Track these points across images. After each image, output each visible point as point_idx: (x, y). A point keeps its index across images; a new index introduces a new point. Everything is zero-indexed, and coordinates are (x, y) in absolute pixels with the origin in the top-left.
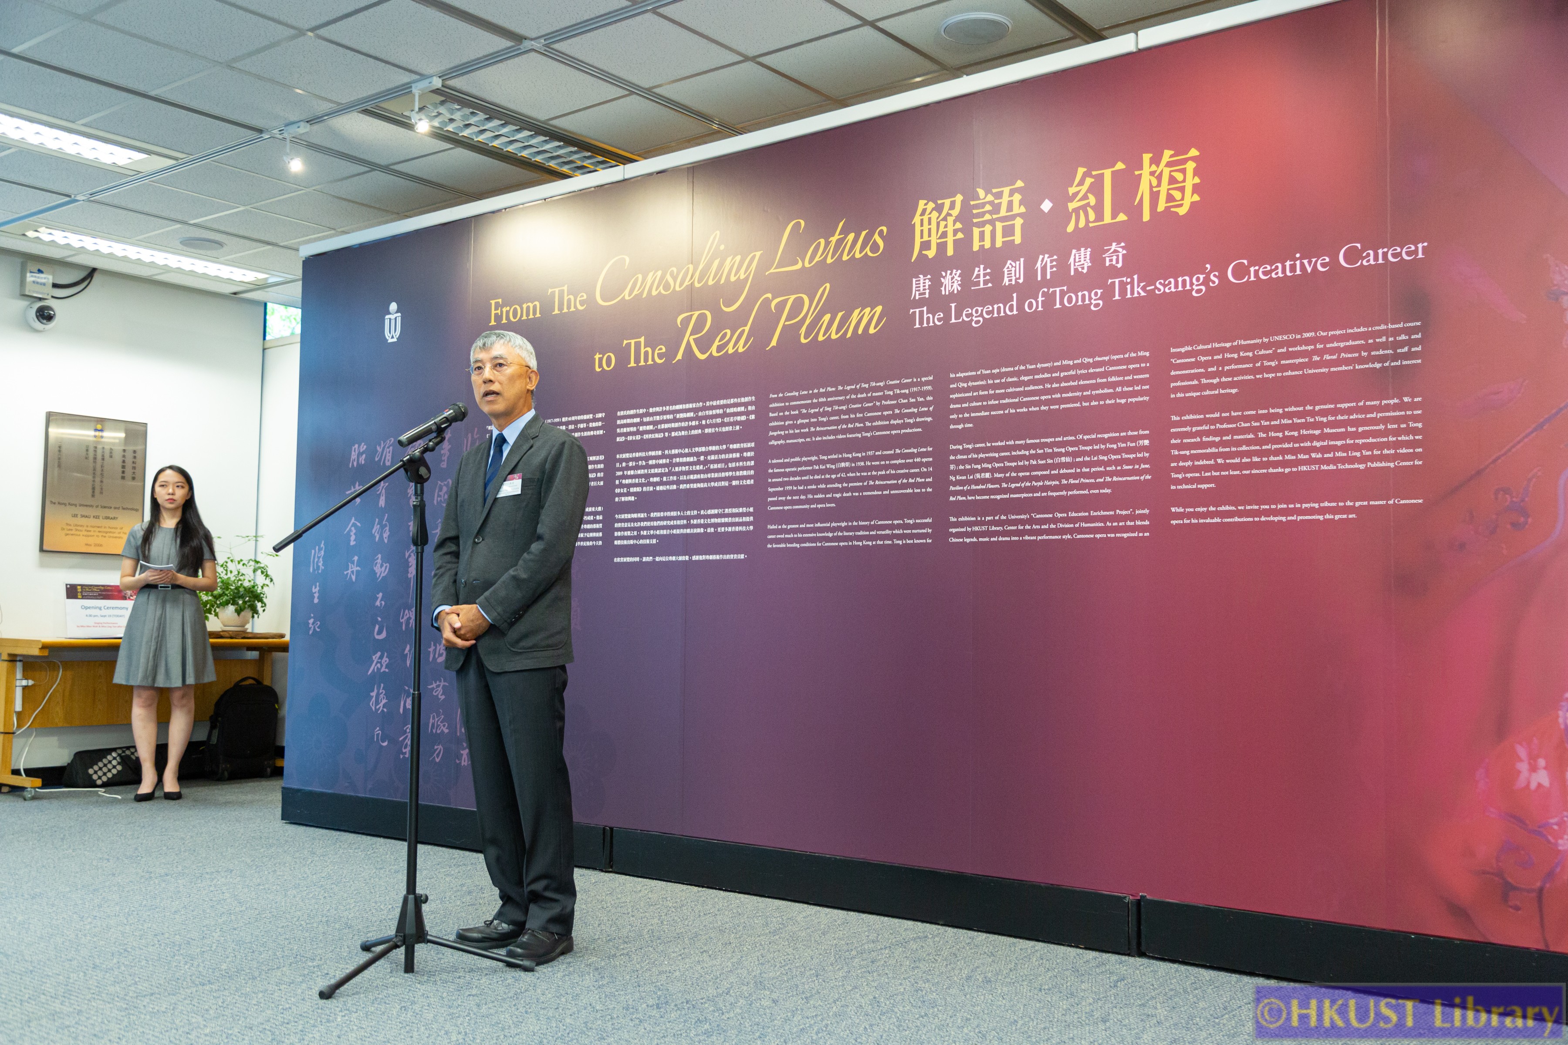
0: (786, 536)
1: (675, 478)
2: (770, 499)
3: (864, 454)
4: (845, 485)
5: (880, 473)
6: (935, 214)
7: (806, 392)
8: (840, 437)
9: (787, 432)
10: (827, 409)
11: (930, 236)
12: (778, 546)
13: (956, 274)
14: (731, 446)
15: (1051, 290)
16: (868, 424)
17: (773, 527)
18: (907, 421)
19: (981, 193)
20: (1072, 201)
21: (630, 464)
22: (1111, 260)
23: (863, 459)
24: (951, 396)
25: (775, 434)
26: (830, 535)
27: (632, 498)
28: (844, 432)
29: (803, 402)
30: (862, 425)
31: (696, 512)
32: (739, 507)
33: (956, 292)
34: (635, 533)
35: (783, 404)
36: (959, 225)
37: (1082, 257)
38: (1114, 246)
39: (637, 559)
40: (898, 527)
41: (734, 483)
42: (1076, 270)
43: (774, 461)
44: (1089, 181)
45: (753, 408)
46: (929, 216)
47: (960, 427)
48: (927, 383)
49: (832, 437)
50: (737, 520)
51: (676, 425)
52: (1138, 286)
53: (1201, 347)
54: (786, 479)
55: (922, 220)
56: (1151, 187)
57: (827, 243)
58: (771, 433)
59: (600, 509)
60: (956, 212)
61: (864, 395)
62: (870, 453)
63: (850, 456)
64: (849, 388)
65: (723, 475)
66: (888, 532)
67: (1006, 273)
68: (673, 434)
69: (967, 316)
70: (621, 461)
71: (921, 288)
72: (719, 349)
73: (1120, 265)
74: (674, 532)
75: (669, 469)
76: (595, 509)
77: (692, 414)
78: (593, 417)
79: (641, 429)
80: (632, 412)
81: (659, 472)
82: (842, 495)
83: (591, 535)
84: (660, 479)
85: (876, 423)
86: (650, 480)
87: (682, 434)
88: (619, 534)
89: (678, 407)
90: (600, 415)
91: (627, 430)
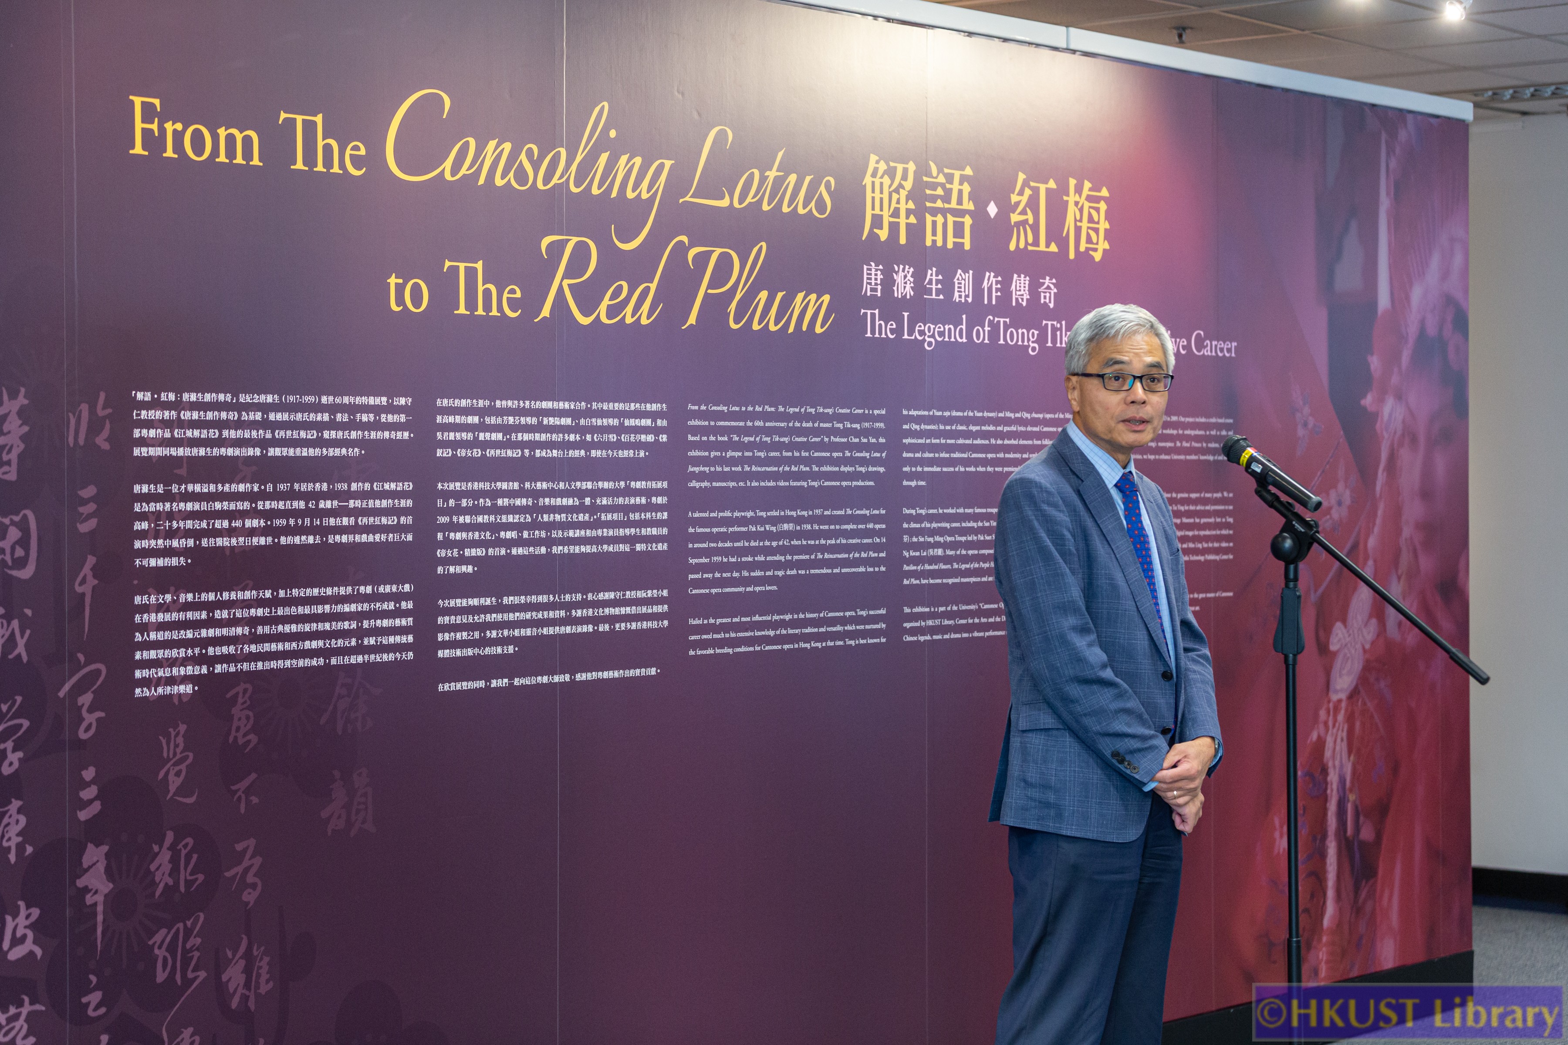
0: (715, 636)
1: (543, 534)
2: (691, 576)
3: (811, 513)
4: (788, 557)
5: (829, 542)
6: (886, 180)
7: (737, 409)
8: (782, 484)
9: (712, 469)
10: (764, 438)
11: (881, 210)
12: (704, 652)
13: (908, 272)
14: (633, 484)
15: (996, 319)
16: (815, 468)
17: (697, 622)
18: (858, 468)
19: (934, 170)
20: (1014, 212)
21: (464, 503)
22: (1045, 297)
23: (811, 520)
24: (904, 441)
25: (696, 469)
26: (772, 633)
27: (470, 569)
28: (787, 476)
29: (733, 423)
30: (808, 469)
31: (579, 597)
32: (646, 588)
33: (908, 297)
34: (477, 635)
35: (706, 423)
36: (911, 205)
37: (1022, 285)
38: (1047, 281)
39: (481, 684)
40: (851, 621)
41: (639, 547)
42: (1017, 299)
43: (697, 515)
44: (1028, 192)
45: (665, 423)
46: (881, 180)
47: (913, 484)
48: (879, 418)
49: (772, 484)
50: (644, 610)
51: (543, 437)
54: (712, 545)
55: (873, 183)
56: (1076, 220)
57: (763, 179)
58: (691, 469)
59: (407, 588)
60: (908, 185)
61: (810, 425)
62: (818, 512)
63: (794, 513)
64: (792, 410)
65: (622, 532)
66: (839, 628)
67: (956, 285)
68: (538, 453)
69: (922, 333)
70: (447, 495)
71: (873, 282)
72: (612, 311)
73: (1052, 305)
74: (545, 631)
75: (532, 517)
76: (398, 589)
77: (568, 421)
78: (388, 402)
79: (482, 436)
80: (464, 403)
81: (515, 521)
82: (785, 573)
83: (392, 639)
84: (518, 534)
85: (825, 469)
86: (499, 535)
87: (554, 455)
88: (447, 637)
89: (546, 405)
90: (403, 401)
91: (455, 437)
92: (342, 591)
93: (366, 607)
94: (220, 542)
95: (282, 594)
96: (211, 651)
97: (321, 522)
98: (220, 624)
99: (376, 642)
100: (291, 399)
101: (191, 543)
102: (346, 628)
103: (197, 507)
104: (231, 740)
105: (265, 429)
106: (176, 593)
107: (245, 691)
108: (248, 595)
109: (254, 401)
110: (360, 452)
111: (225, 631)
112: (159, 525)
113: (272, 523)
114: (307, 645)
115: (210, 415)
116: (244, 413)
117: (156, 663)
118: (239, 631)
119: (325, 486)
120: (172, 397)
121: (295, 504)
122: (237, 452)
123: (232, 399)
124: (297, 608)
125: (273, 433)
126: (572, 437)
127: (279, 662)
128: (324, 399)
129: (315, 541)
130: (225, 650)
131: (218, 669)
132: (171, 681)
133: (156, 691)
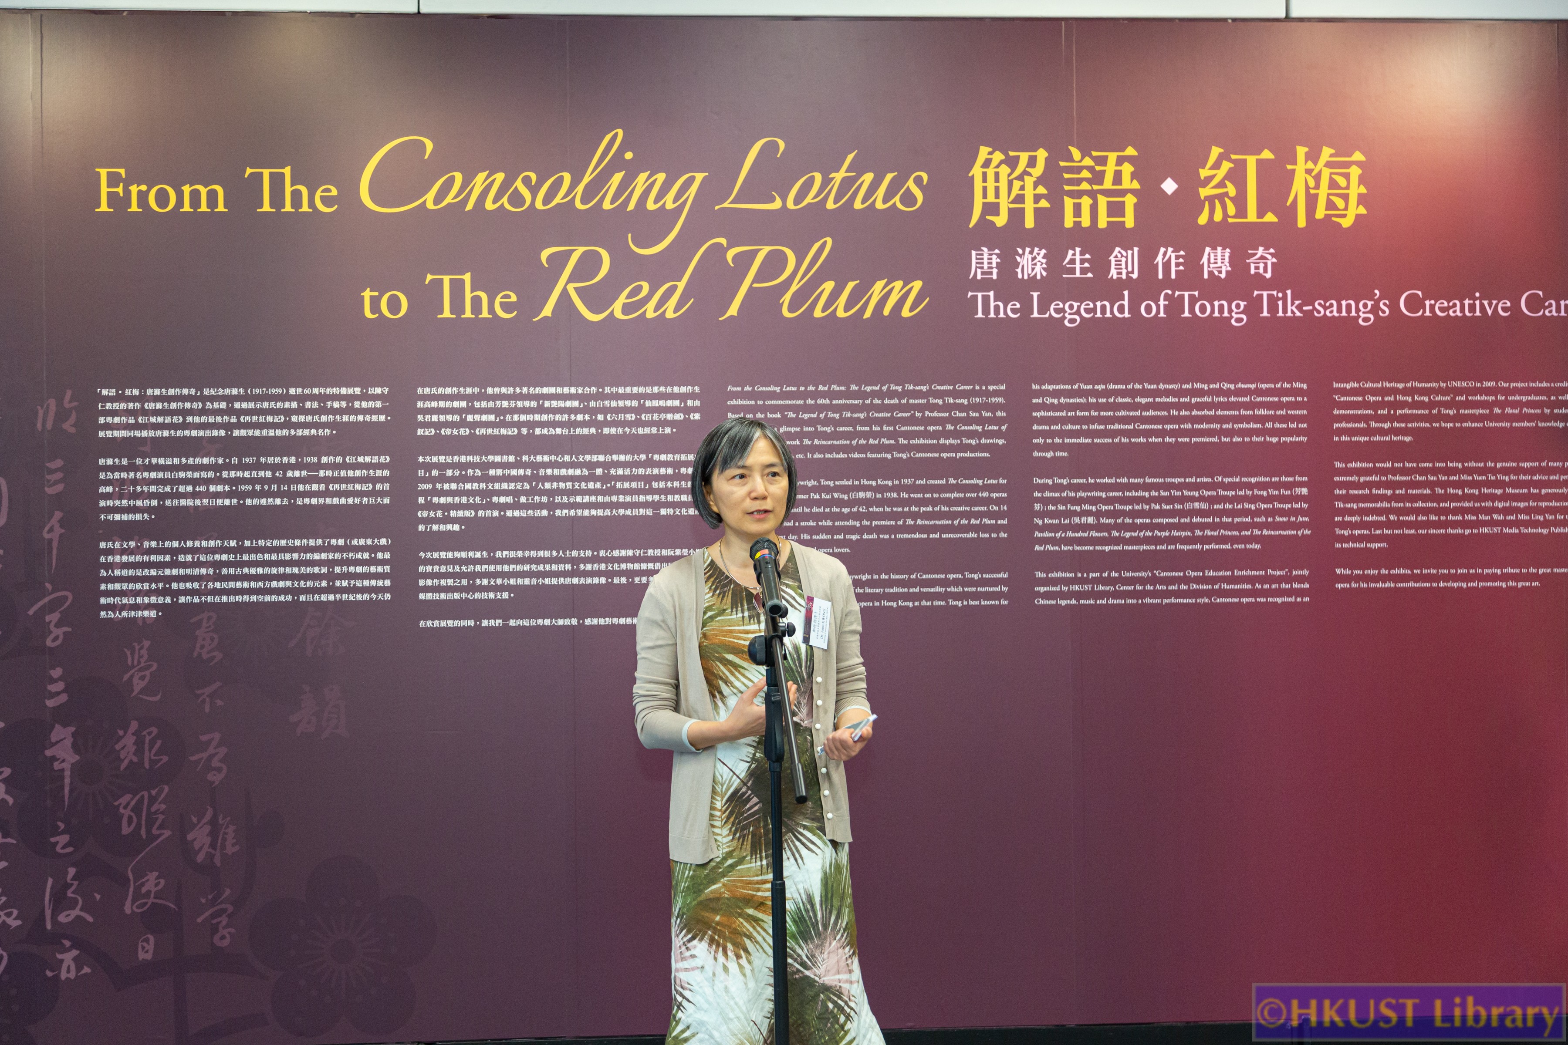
1: (545, 499)
3: (897, 482)
4: (865, 523)
5: (923, 509)
6: (1004, 170)
7: (794, 389)
8: (855, 455)
10: (831, 415)
11: (997, 196)
13: (1038, 254)
14: (656, 457)
15: (1177, 293)
16: (902, 441)
18: (966, 441)
19: (1076, 154)
20: (1204, 186)
21: (449, 473)
22: (1257, 268)
23: (897, 489)
24: (1034, 414)
27: (456, 527)
28: (862, 449)
29: (788, 402)
30: (892, 442)
31: (589, 553)
32: (673, 547)
33: (1039, 277)
34: (464, 582)
35: (753, 402)
36: (1041, 190)
37: (1219, 258)
38: (1261, 251)
39: (470, 623)
40: (956, 583)
41: (663, 512)
42: (1211, 273)
44: (1226, 166)
45: (697, 403)
46: (997, 170)
47: (1049, 455)
48: (996, 393)
49: (842, 456)
51: (545, 417)
52: (1292, 304)
53: (1369, 385)
55: (985, 175)
56: (1307, 188)
57: (826, 181)
59: (383, 541)
60: (1038, 170)
61: (895, 401)
62: (907, 481)
63: (873, 483)
64: (869, 389)
65: (642, 498)
66: (938, 589)
67: (1113, 263)
68: (538, 431)
69: (1057, 311)
70: (428, 467)
71: (986, 266)
72: (626, 309)
73: (1268, 275)
74: (547, 581)
75: (531, 485)
76: (373, 542)
77: (576, 404)
78: (361, 391)
79: (470, 418)
80: (448, 391)
81: (510, 488)
82: (861, 537)
83: (366, 583)
84: (513, 499)
85: (916, 441)
86: (491, 499)
87: (557, 433)
88: (429, 582)
89: (545, 390)
90: (378, 391)
91: (439, 419)
92: (312, 543)
93: (338, 556)
94: (183, 502)
95: (247, 543)
96: (174, 586)
97: (289, 487)
98: (185, 565)
99: (349, 584)
100: (257, 391)
101: (155, 503)
102: (316, 572)
103: (160, 475)
104: (195, 654)
105: (230, 415)
106: (141, 540)
107: (209, 618)
108: (212, 543)
109: (219, 393)
110: (332, 432)
111: (189, 571)
112: (124, 489)
113: (237, 488)
114: (274, 584)
115: (173, 406)
116: (208, 403)
117: (122, 593)
118: (203, 571)
119: (293, 460)
120: (136, 392)
121: (262, 474)
122: (201, 433)
123: (196, 393)
124: (263, 555)
125: (238, 418)
126: (580, 417)
127: (245, 597)
128: (292, 391)
129: (282, 503)
130: (189, 585)
131: (182, 599)
132: (136, 607)
133: (120, 614)
